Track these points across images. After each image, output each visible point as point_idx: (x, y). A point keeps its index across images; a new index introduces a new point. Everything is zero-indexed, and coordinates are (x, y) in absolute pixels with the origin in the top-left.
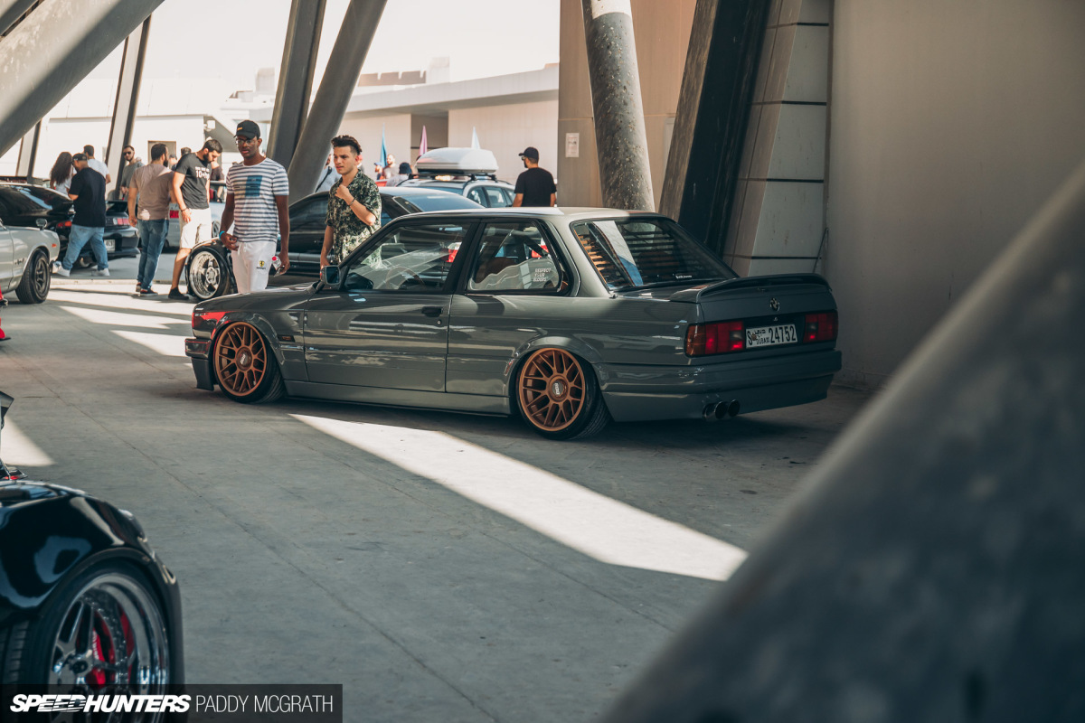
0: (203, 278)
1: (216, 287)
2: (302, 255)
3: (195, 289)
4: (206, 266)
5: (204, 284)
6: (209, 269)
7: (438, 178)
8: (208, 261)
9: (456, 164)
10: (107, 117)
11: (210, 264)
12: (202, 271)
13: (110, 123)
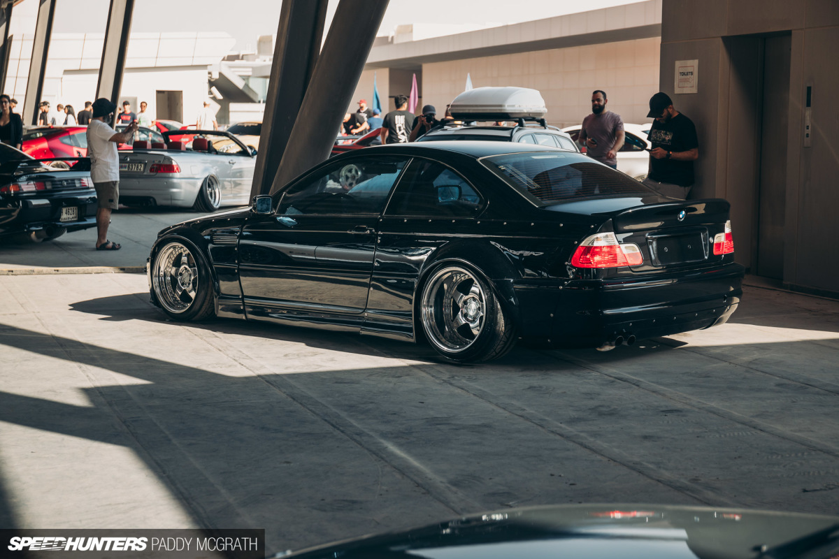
0: (174, 280)
1: (193, 294)
2: (320, 249)
3: (161, 299)
4: (177, 263)
5: (175, 291)
6: (182, 267)
7: (474, 124)
8: (180, 255)
9: (501, 106)
10: (96, 70)
11: (184, 259)
12: (173, 271)
13: (97, 75)
